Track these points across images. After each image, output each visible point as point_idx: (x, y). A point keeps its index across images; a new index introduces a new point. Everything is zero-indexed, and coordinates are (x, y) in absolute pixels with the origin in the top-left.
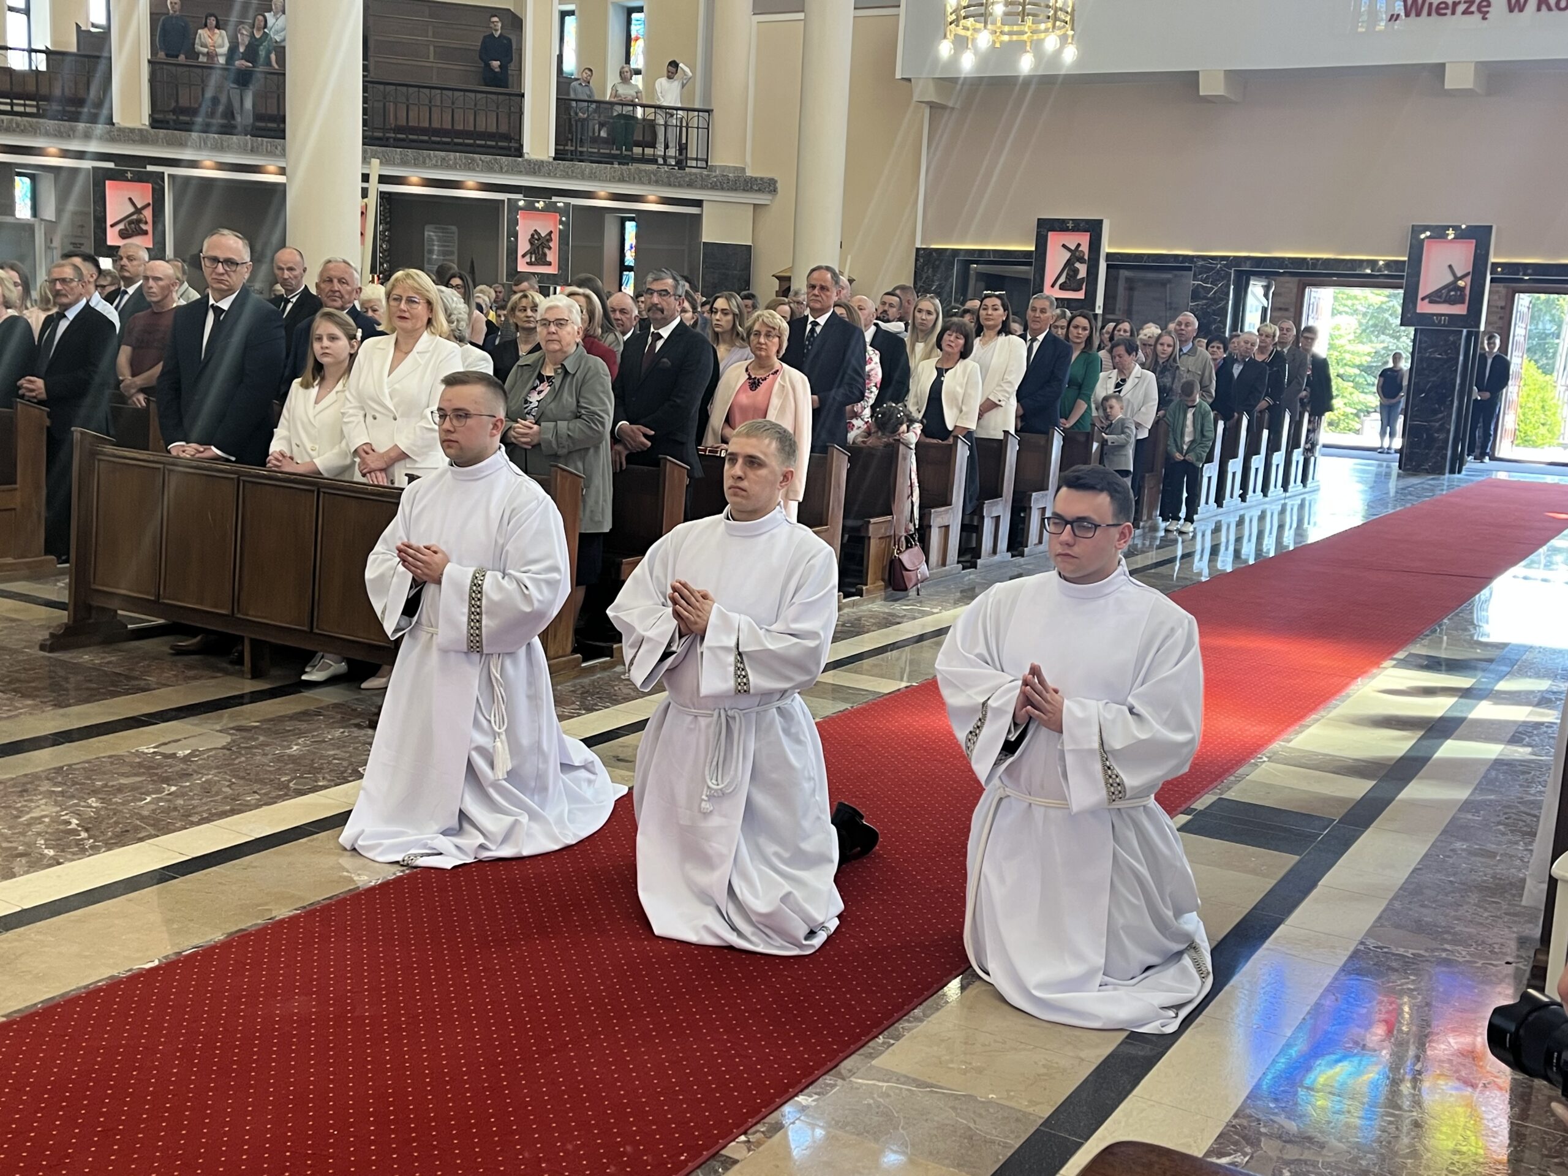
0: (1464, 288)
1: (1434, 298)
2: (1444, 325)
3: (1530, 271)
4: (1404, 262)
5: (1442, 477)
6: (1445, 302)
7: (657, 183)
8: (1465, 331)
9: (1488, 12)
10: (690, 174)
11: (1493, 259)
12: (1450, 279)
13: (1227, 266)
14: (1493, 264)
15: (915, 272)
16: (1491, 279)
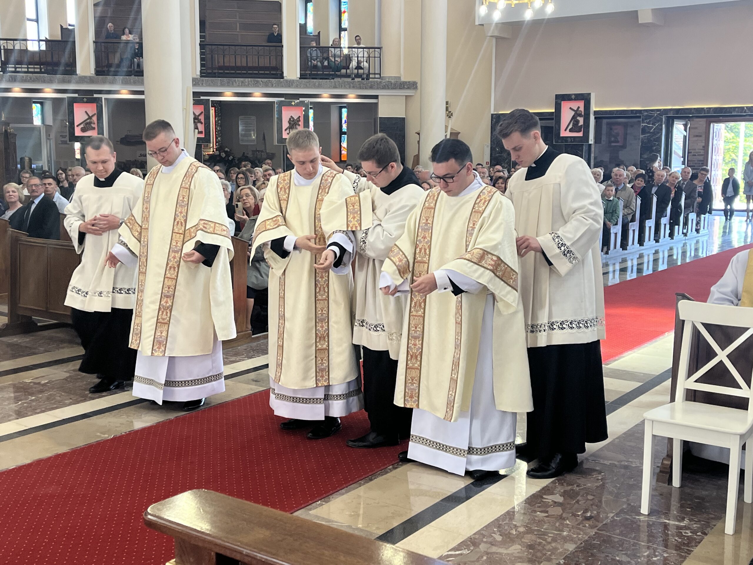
7: (354, 87)
13: (661, 115)
15: (491, 126)
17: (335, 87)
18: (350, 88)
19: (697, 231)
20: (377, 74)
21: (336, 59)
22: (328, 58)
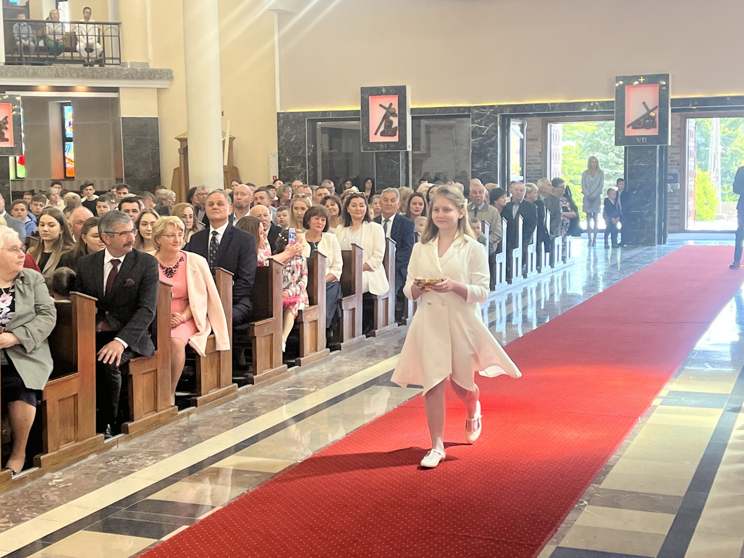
0: (655, 117)
1: (636, 125)
2: (644, 143)
3: (696, 103)
4: (613, 102)
5: (654, 247)
6: (643, 127)
7: (84, 76)
8: (658, 146)
10: (108, 69)
11: (671, 97)
12: (645, 111)
13: (494, 113)
14: (672, 100)
15: (278, 130)
16: (672, 110)
17: (57, 76)
18: (78, 77)
19: (564, 259)
20: (116, 59)
21: (57, 37)
22: (44, 37)
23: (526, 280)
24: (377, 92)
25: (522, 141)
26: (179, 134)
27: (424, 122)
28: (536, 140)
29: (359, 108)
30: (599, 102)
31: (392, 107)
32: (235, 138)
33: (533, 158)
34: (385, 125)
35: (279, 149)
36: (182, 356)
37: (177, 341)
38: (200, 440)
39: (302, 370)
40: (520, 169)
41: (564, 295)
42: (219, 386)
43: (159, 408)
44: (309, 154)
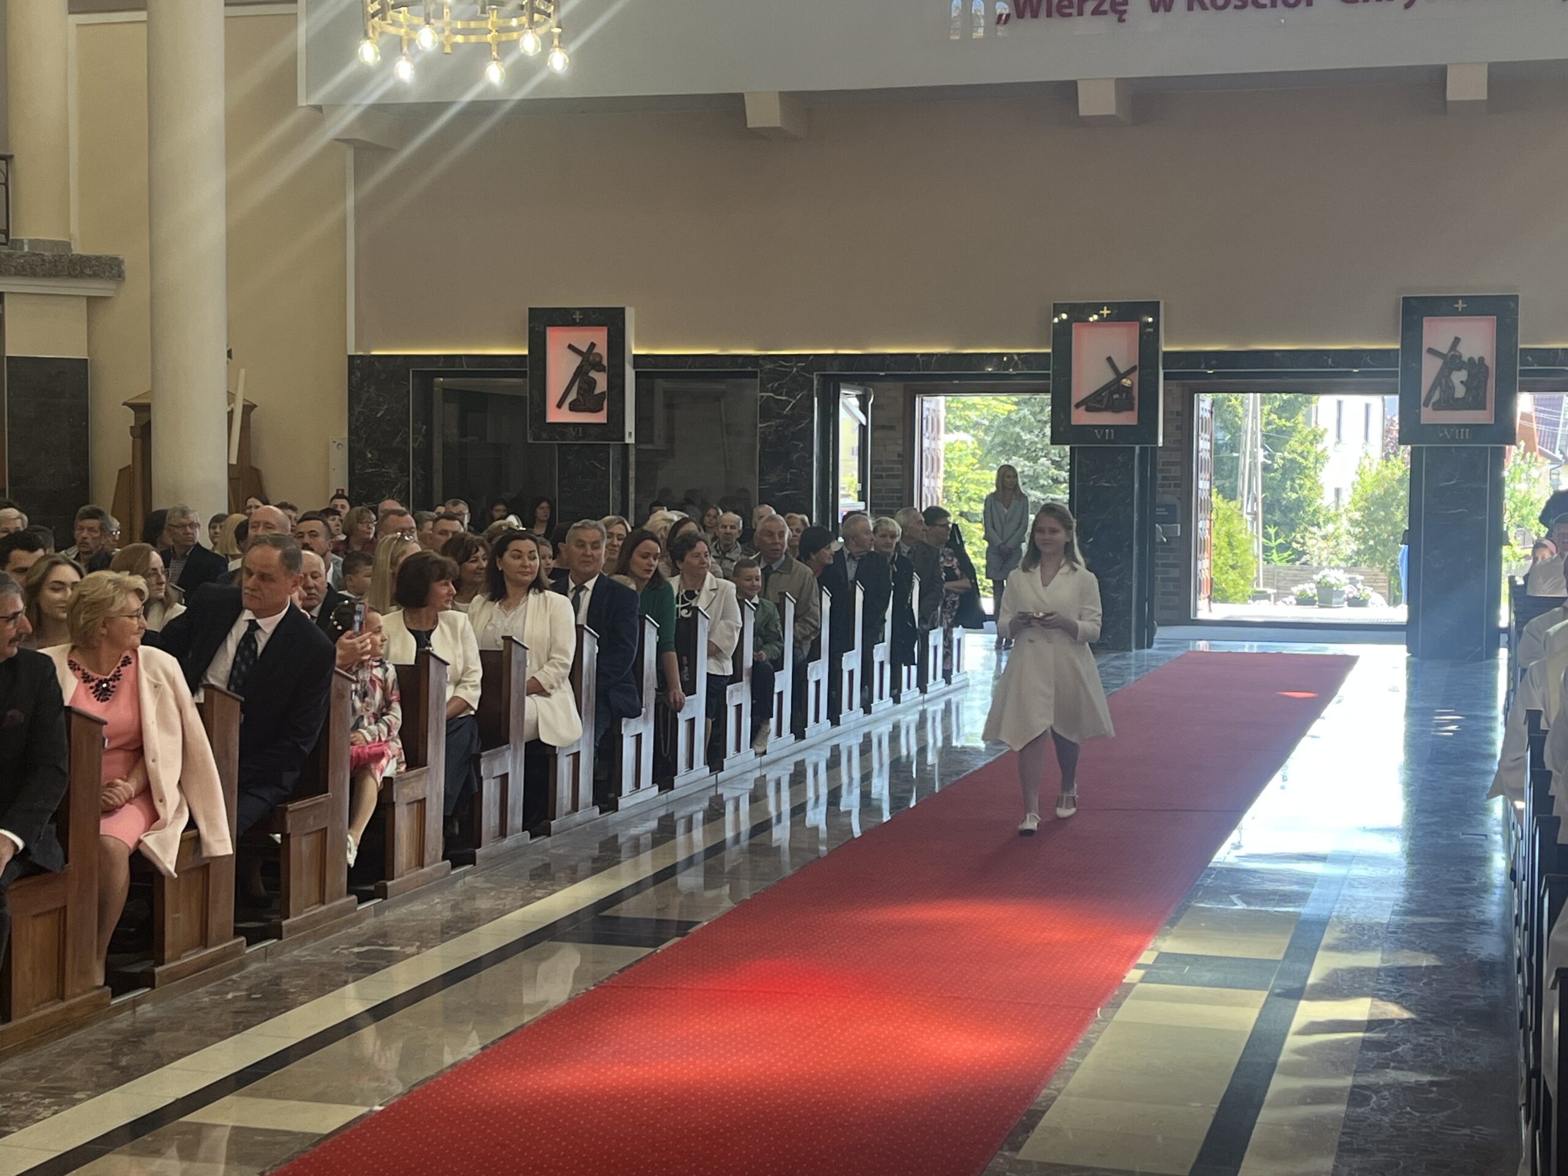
0: (1130, 388)
1: (1093, 403)
2: (1109, 441)
3: (1214, 362)
4: (1048, 354)
5: (1128, 654)
6: (1106, 409)
8: (1137, 448)
9: (1125, 11)
11: (1165, 348)
12: (1110, 376)
13: (807, 369)
14: (1166, 353)
15: (350, 391)
16: (1165, 374)
19: (947, 675)
23: (869, 717)
24: (565, 318)
25: (863, 428)
26: (131, 396)
27: (661, 384)
28: (892, 428)
29: (526, 352)
30: (1018, 354)
31: (596, 350)
32: (255, 406)
33: (885, 465)
34: (580, 388)
35: (349, 434)
36: (122, 875)
37: (111, 843)
38: (158, 1061)
39: (389, 907)
40: (859, 487)
41: (947, 750)
42: (204, 943)
43: (68, 992)
44: (416, 445)
